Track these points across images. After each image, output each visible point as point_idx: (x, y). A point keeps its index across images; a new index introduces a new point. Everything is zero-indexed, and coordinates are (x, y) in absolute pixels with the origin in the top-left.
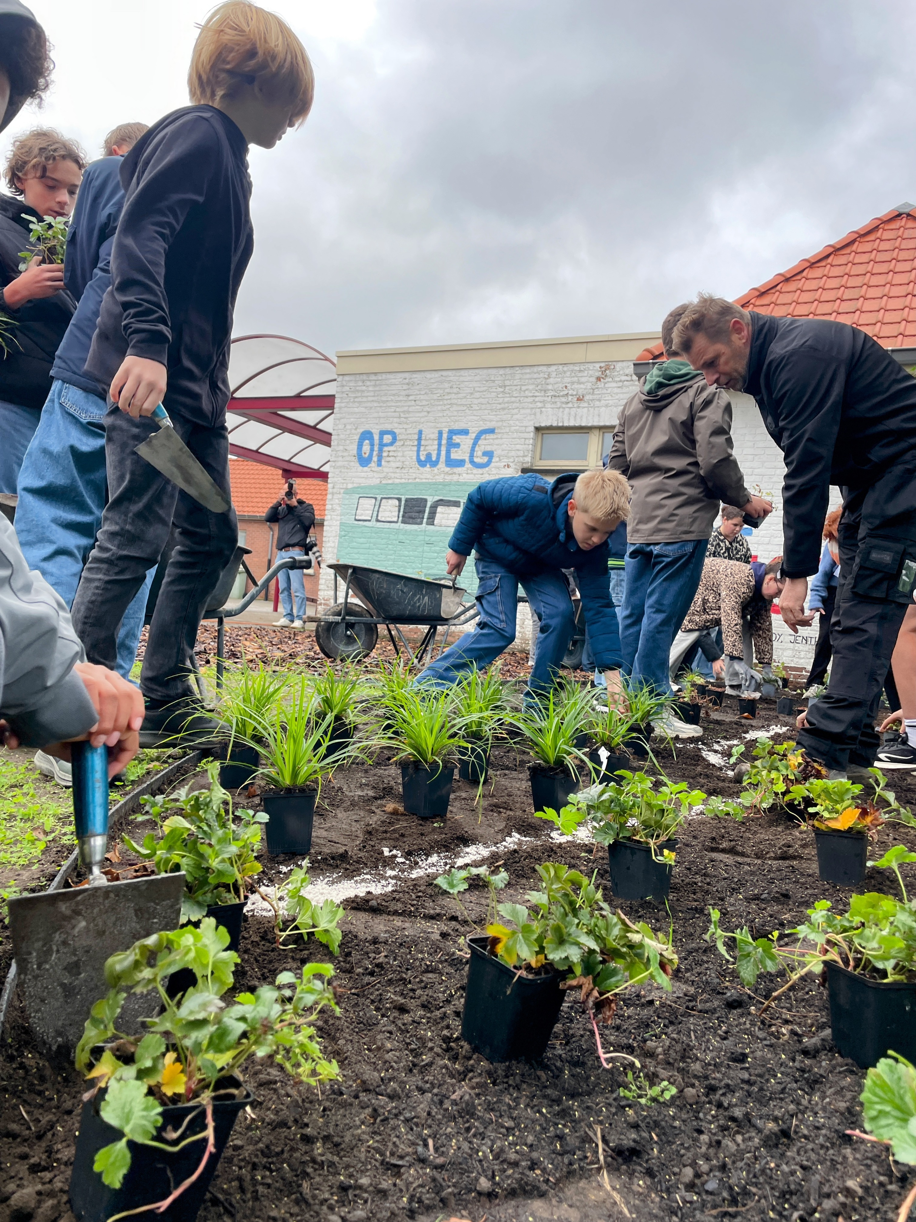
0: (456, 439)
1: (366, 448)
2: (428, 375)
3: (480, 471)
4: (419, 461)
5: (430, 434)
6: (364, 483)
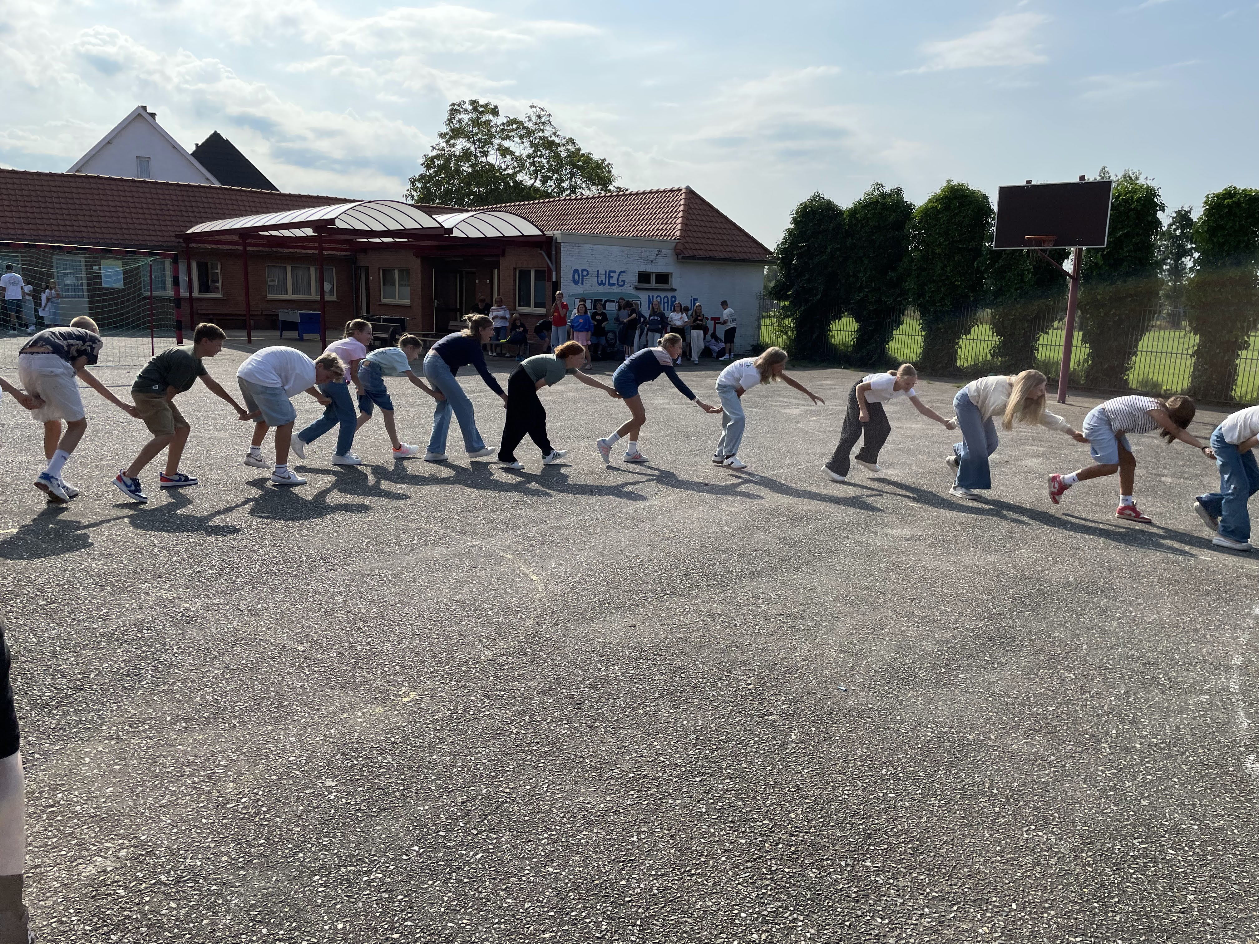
0: (612, 274)
1: (576, 276)
2: (599, 246)
3: (621, 288)
5: (602, 272)
6: (577, 292)
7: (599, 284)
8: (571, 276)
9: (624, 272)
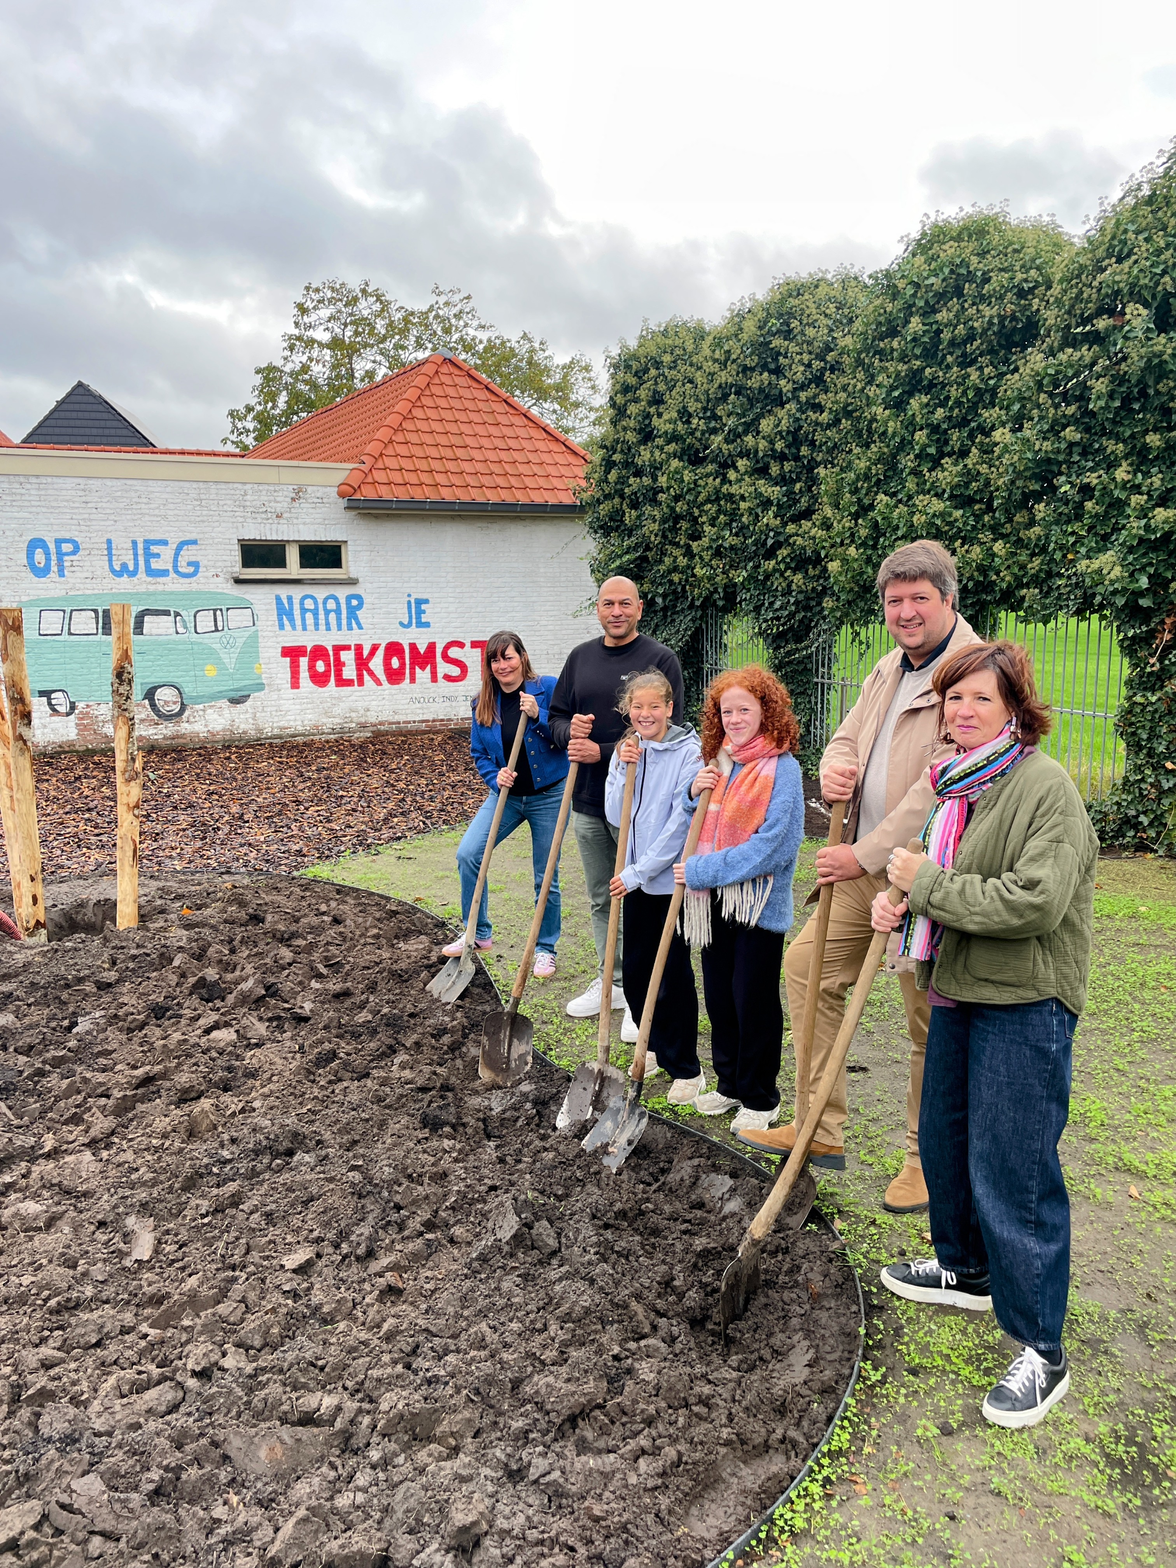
0: (154, 549)
1: (39, 556)
2: (109, 483)
3: (187, 580)
4: (113, 571)
5: (122, 543)
6: (43, 594)
7: (118, 574)
8: (23, 555)
9: (194, 542)
